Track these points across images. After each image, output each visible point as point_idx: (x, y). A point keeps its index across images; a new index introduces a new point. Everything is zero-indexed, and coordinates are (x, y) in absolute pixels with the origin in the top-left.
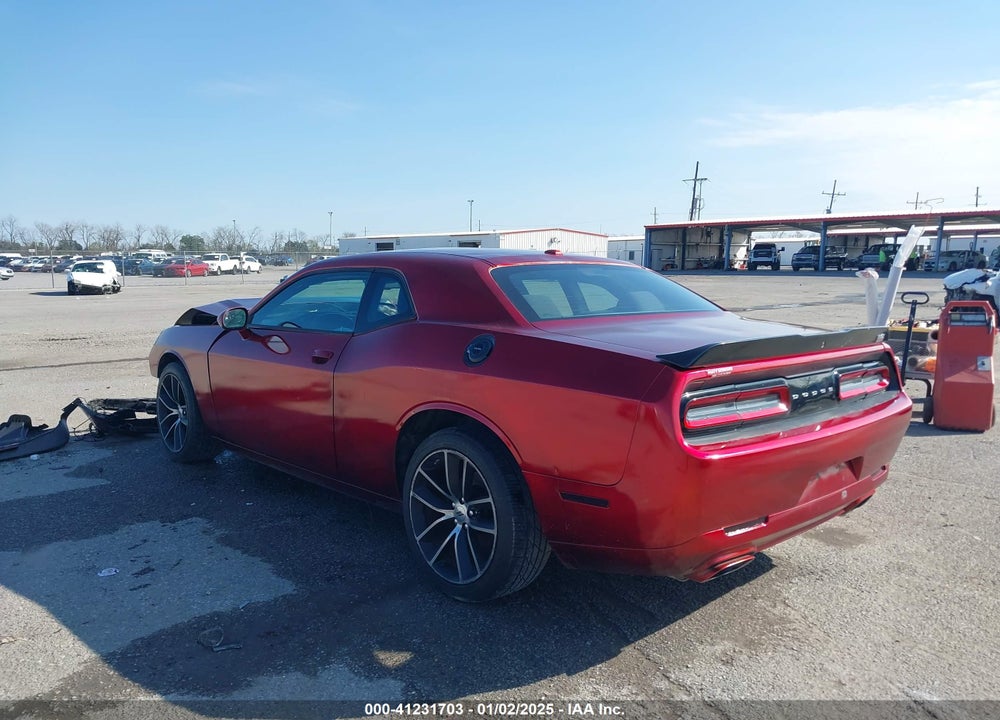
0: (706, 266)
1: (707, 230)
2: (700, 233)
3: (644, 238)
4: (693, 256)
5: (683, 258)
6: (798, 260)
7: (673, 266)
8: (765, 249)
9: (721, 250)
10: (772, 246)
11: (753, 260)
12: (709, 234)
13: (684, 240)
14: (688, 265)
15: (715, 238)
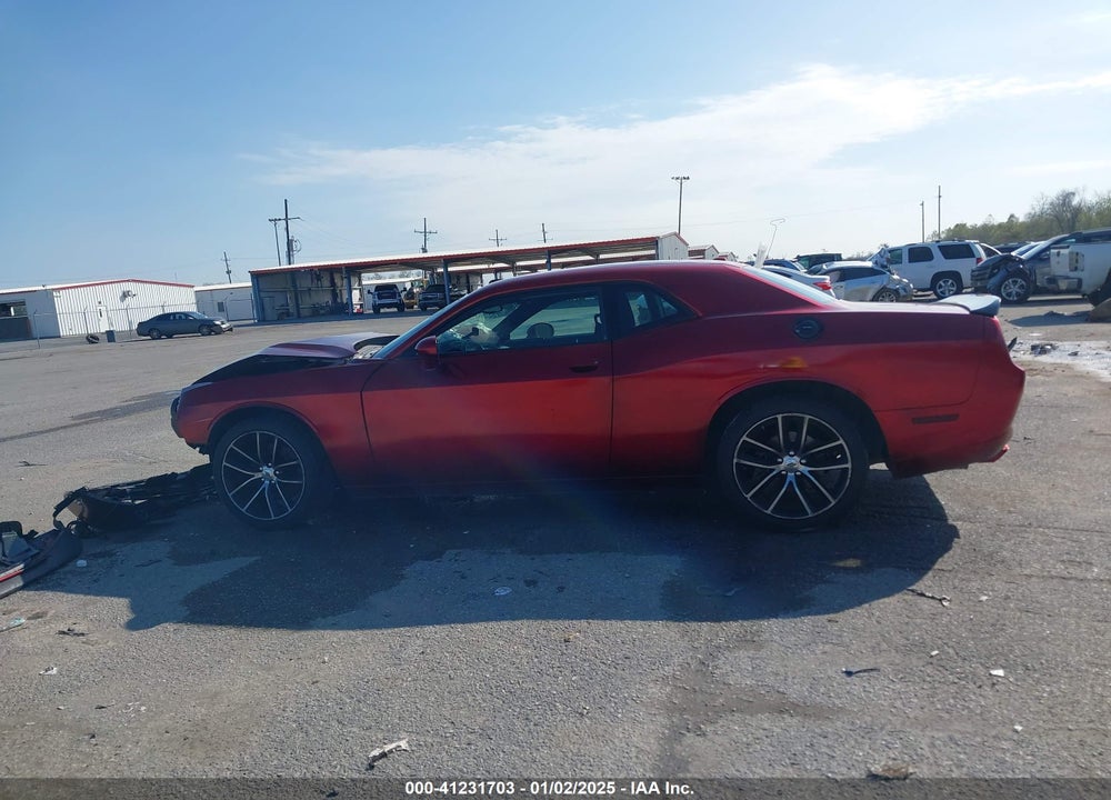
0: (322, 312)
1: (316, 273)
2: (309, 276)
3: (250, 284)
4: (307, 303)
5: (298, 305)
6: (425, 299)
7: (288, 314)
8: (386, 291)
9: (335, 295)
10: (393, 286)
11: (379, 302)
12: (319, 278)
13: (295, 286)
14: (305, 312)
15: (326, 282)
